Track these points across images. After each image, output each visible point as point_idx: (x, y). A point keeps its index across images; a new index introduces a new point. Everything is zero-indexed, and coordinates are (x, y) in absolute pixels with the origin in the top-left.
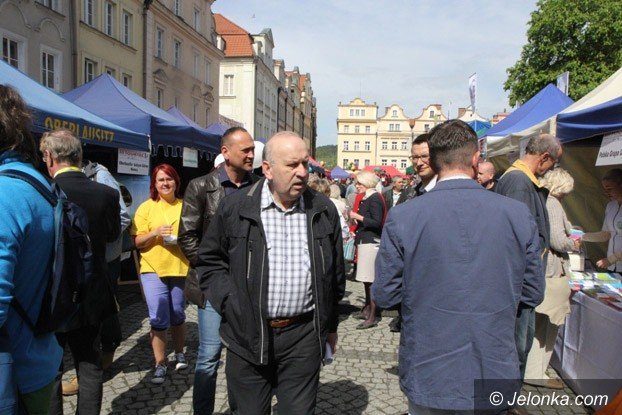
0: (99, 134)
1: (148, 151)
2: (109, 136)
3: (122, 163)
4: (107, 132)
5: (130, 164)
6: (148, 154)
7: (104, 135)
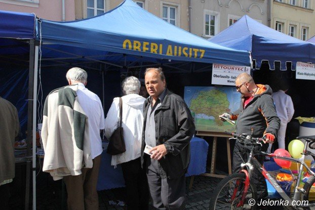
0: (187, 51)
1: (249, 65)
2: (199, 53)
3: (216, 76)
4: (196, 50)
5: (227, 77)
6: (249, 68)
7: (193, 52)
